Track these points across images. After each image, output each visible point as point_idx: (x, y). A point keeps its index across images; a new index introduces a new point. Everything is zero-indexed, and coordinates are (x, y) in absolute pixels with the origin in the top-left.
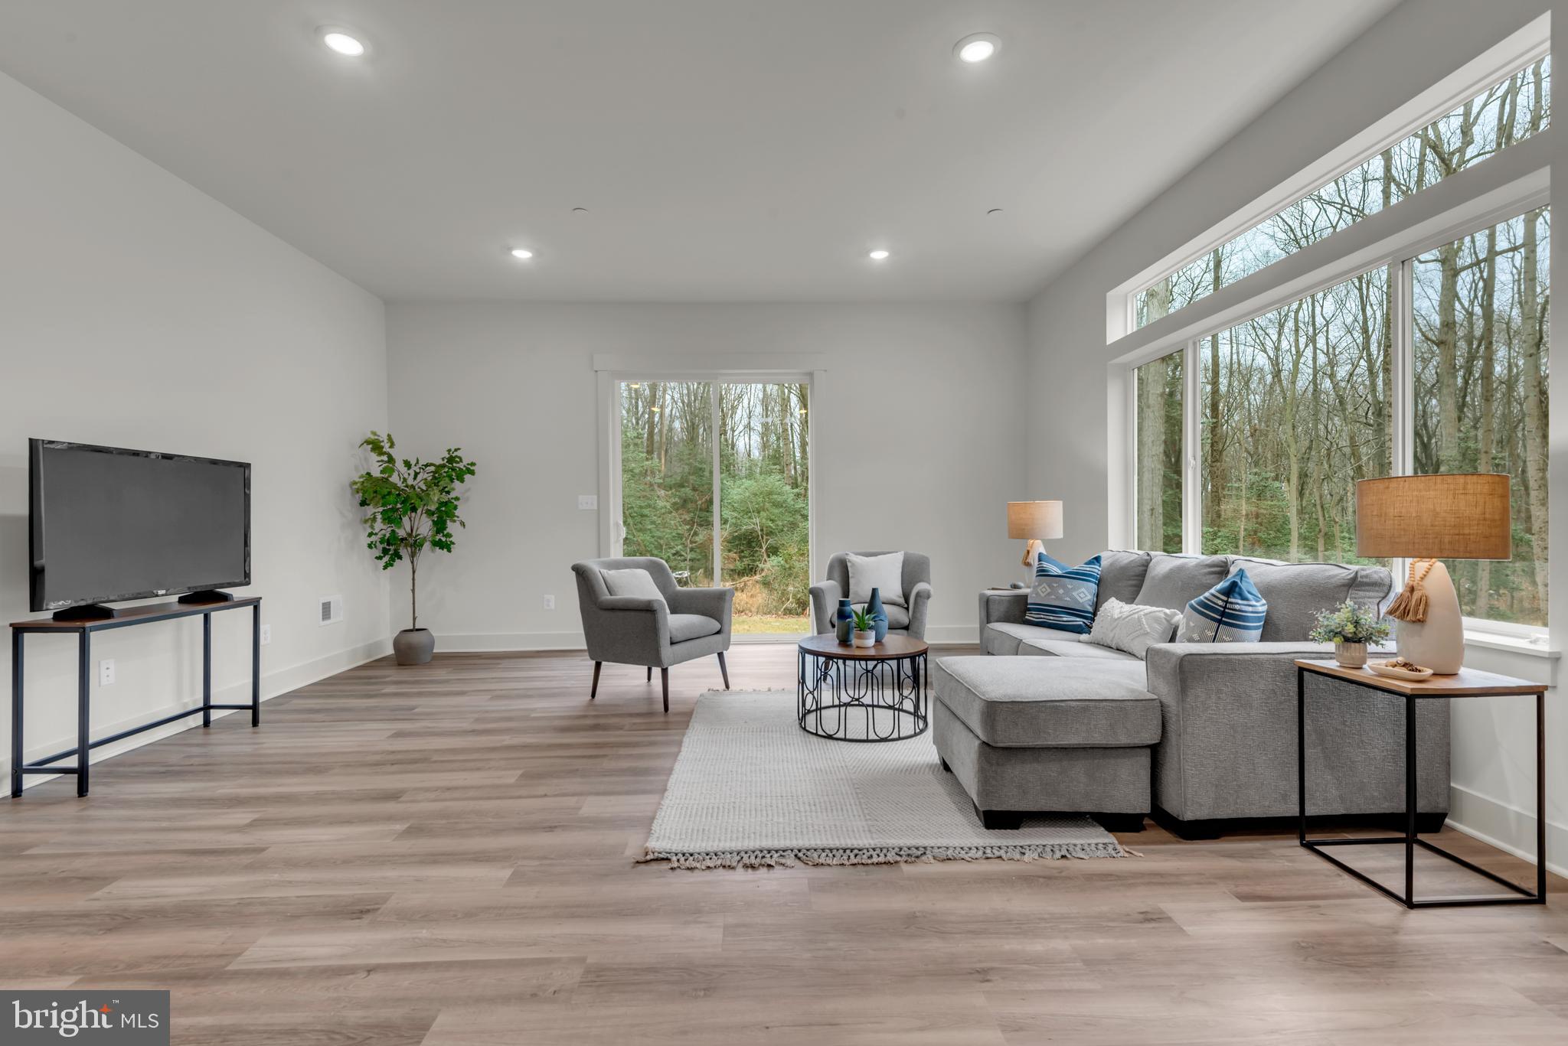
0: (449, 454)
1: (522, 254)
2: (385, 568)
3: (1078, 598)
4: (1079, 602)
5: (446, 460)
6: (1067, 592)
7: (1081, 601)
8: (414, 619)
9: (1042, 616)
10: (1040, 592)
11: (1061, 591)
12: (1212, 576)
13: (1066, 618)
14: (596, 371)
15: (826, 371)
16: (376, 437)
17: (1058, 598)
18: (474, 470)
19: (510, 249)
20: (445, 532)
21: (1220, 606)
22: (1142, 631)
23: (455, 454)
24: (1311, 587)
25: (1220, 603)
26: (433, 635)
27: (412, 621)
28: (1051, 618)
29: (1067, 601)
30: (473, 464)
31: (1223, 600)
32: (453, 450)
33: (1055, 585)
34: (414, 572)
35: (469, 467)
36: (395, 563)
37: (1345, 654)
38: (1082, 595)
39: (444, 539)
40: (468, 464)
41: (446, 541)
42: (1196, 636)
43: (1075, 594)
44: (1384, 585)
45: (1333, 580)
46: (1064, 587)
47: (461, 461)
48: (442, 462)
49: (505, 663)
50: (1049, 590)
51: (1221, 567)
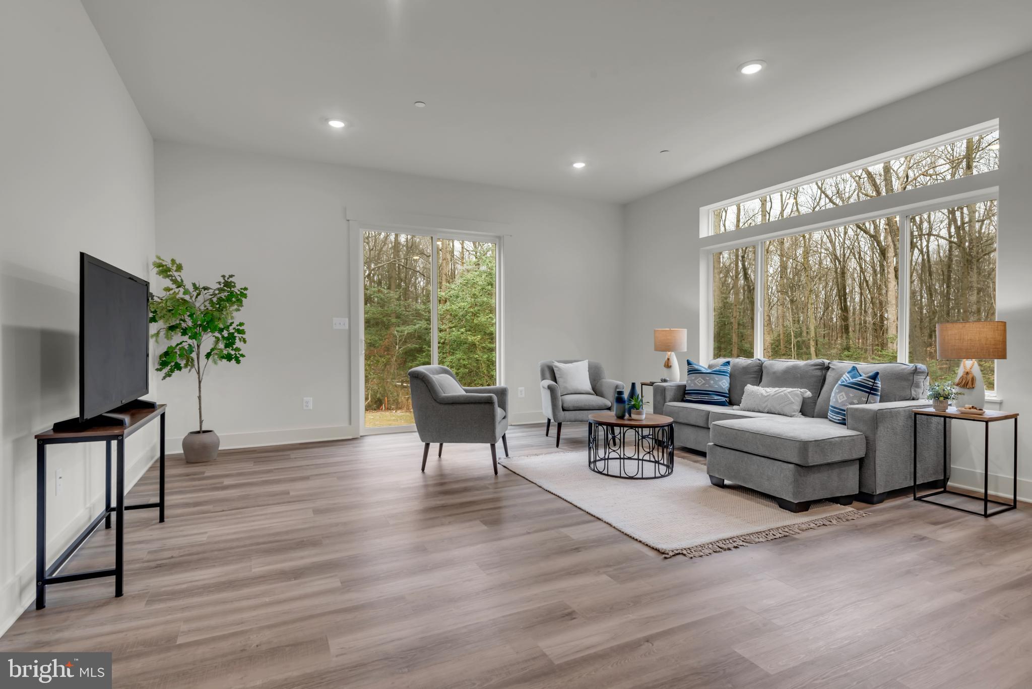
0: (224, 279)
1: (337, 125)
2: (164, 378)
3: (722, 385)
4: (723, 388)
5: (222, 285)
6: (716, 382)
7: (724, 387)
8: (201, 422)
9: (699, 397)
10: (697, 383)
11: (712, 382)
12: (817, 371)
13: (716, 397)
14: (348, 220)
15: (511, 236)
16: (161, 261)
17: (710, 386)
18: (246, 294)
19: (327, 120)
20: (235, 347)
21: (871, 385)
22: (790, 402)
23: (231, 279)
24: (895, 374)
25: (871, 383)
26: (218, 435)
27: (199, 424)
28: (706, 398)
29: (716, 388)
30: (246, 289)
31: (872, 382)
32: (227, 276)
33: (707, 378)
34: (200, 382)
35: (243, 291)
36: (173, 374)
37: (941, 405)
38: (724, 384)
39: (233, 353)
40: (241, 289)
41: (235, 354)
42: (855, 401)
43: (720, 383)
44: (925, 372)
45: (905, 371)
46: (714, 379)
47: (234, 287)
48: (219, 286)
49: (294, 454)
50: (704, 382)
51: (821, 366)
